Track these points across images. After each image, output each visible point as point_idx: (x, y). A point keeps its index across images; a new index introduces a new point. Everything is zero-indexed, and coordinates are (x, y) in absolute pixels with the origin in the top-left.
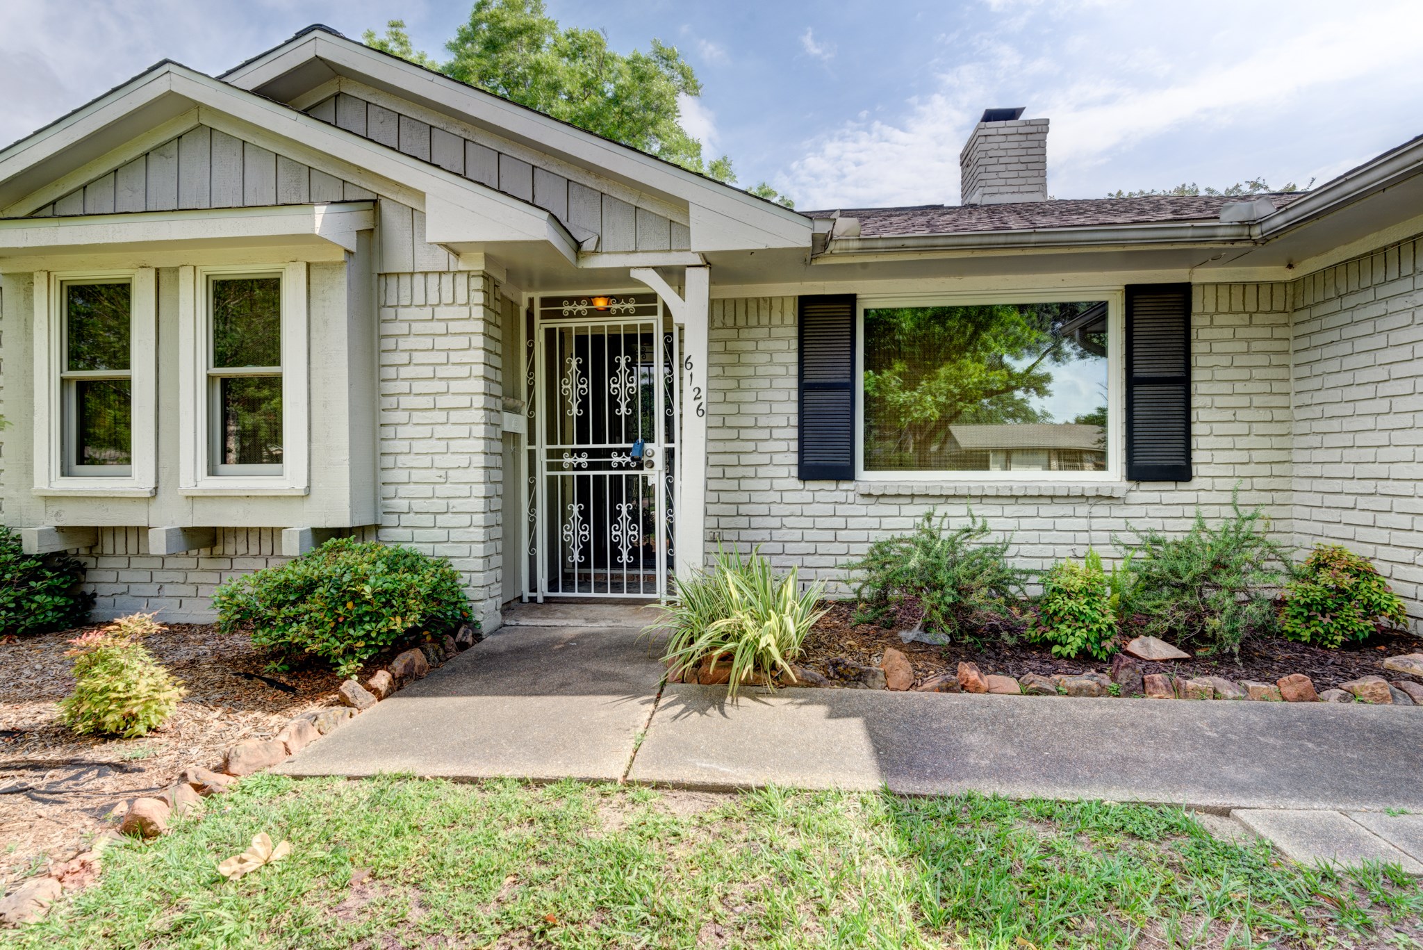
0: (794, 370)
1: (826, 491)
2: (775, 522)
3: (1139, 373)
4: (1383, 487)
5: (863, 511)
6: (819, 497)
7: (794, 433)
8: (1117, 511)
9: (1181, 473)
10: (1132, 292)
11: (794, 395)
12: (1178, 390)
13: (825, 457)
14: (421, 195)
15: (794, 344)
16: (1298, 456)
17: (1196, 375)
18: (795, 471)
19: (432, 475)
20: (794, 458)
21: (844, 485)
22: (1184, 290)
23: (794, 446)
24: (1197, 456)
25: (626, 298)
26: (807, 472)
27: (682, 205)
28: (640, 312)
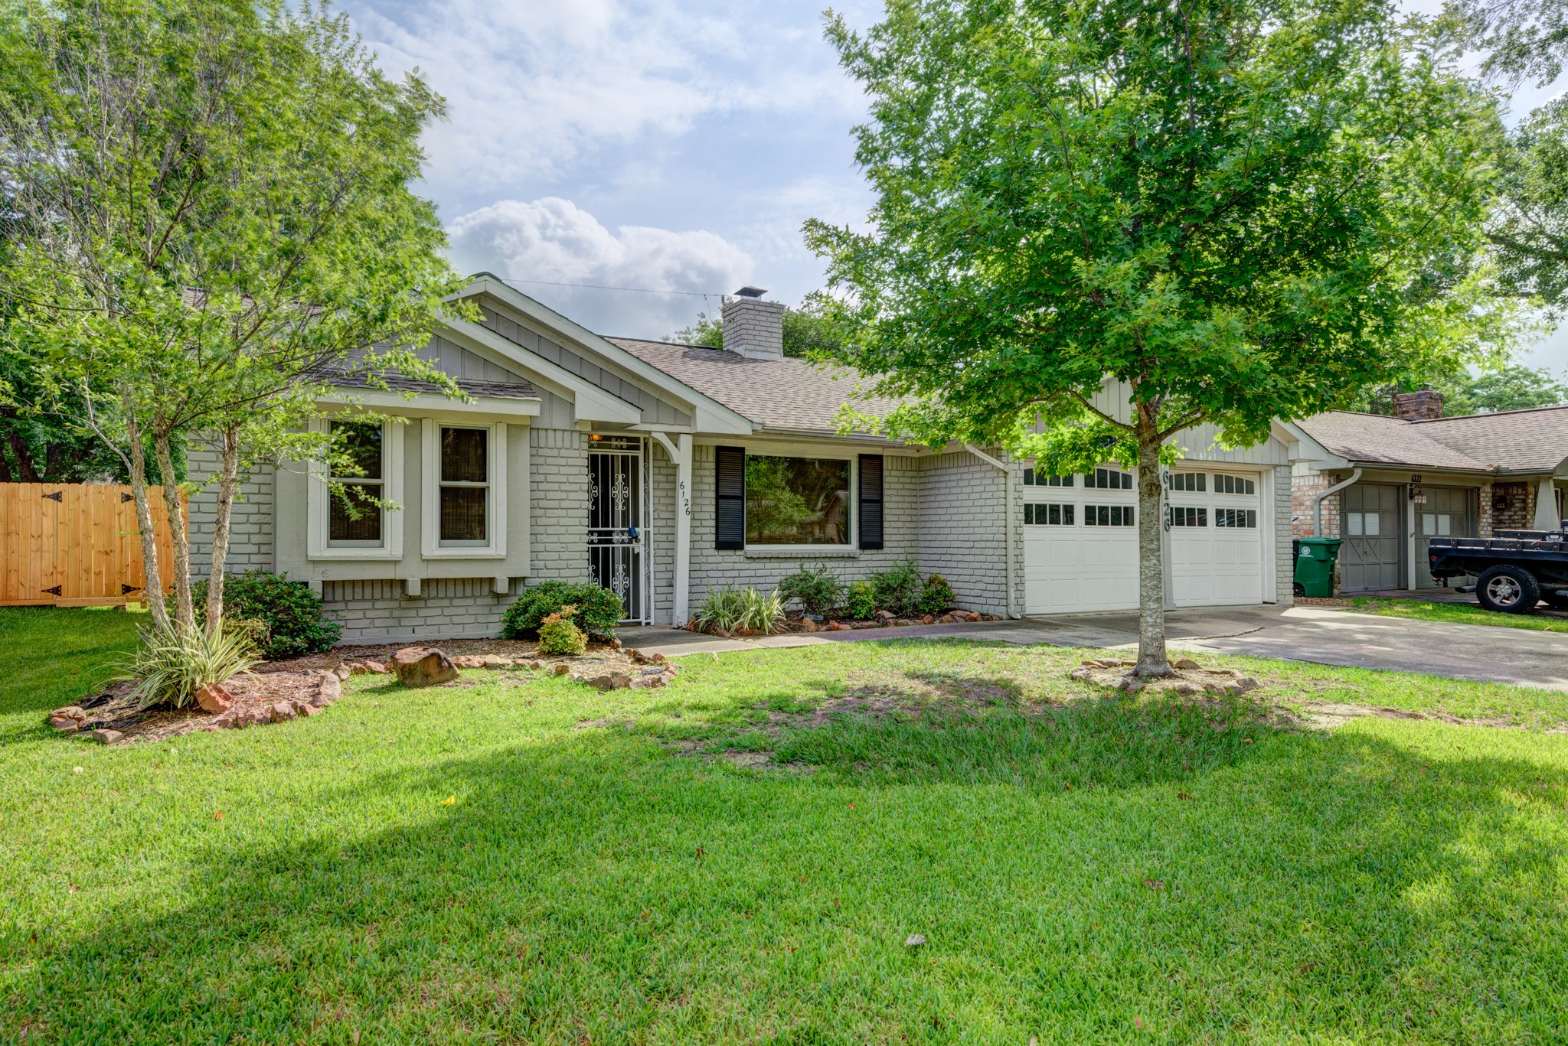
0: (713, 487)
1: (730, 557)
2: (704, 574)
3: (864, 497)
4: (943, 557)
5: (747, 566)
6: (726, 559)
7: (713, 523)
8: (856, 564)
9: (878, 545)
10: (861, 457)
11: (713, 502)
12: (875, 506)
13: (729, 536)
14: (573, 394)
15: (713, 473)
16: (921, 538)
17: (886, 499)
18: (714, 545)
19: (558, 547)
20: (713, 537)
21: (738, 553)
22: (880, 458)
23: (713, 530)
24: (886, 537)
25: (621, 438)
26: (721, 545)
27: (692, 408)
28: (629, 448)
